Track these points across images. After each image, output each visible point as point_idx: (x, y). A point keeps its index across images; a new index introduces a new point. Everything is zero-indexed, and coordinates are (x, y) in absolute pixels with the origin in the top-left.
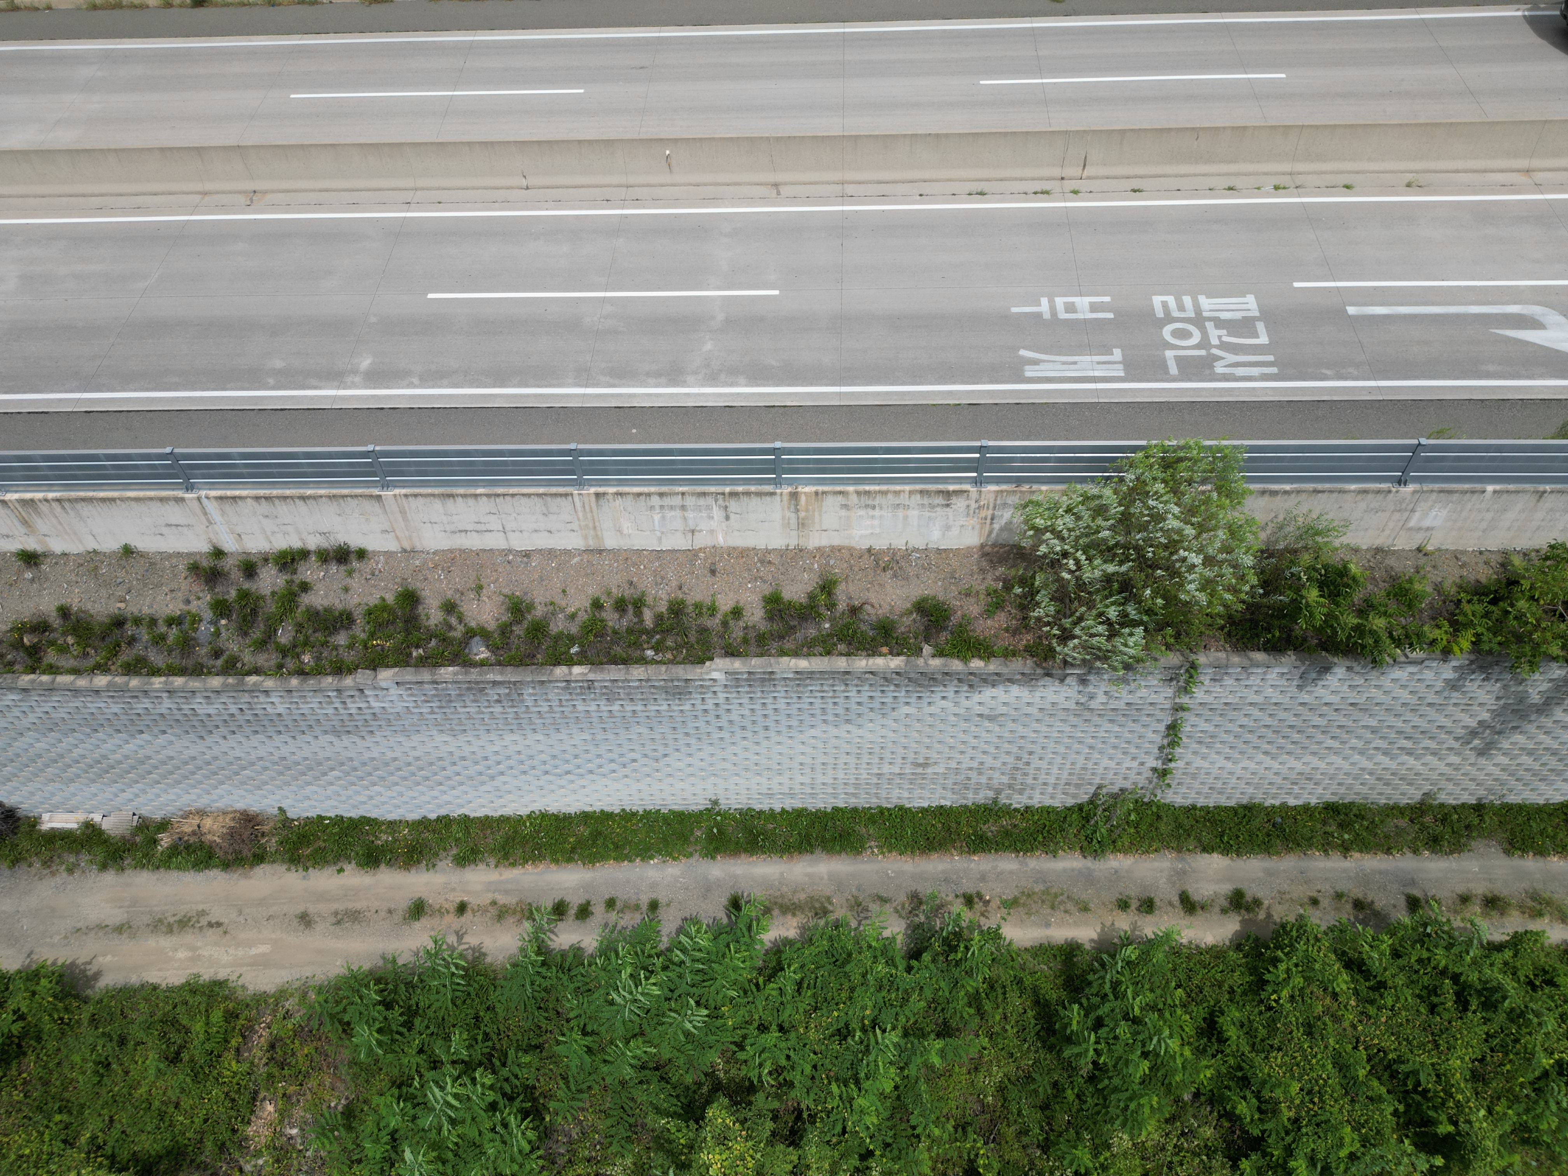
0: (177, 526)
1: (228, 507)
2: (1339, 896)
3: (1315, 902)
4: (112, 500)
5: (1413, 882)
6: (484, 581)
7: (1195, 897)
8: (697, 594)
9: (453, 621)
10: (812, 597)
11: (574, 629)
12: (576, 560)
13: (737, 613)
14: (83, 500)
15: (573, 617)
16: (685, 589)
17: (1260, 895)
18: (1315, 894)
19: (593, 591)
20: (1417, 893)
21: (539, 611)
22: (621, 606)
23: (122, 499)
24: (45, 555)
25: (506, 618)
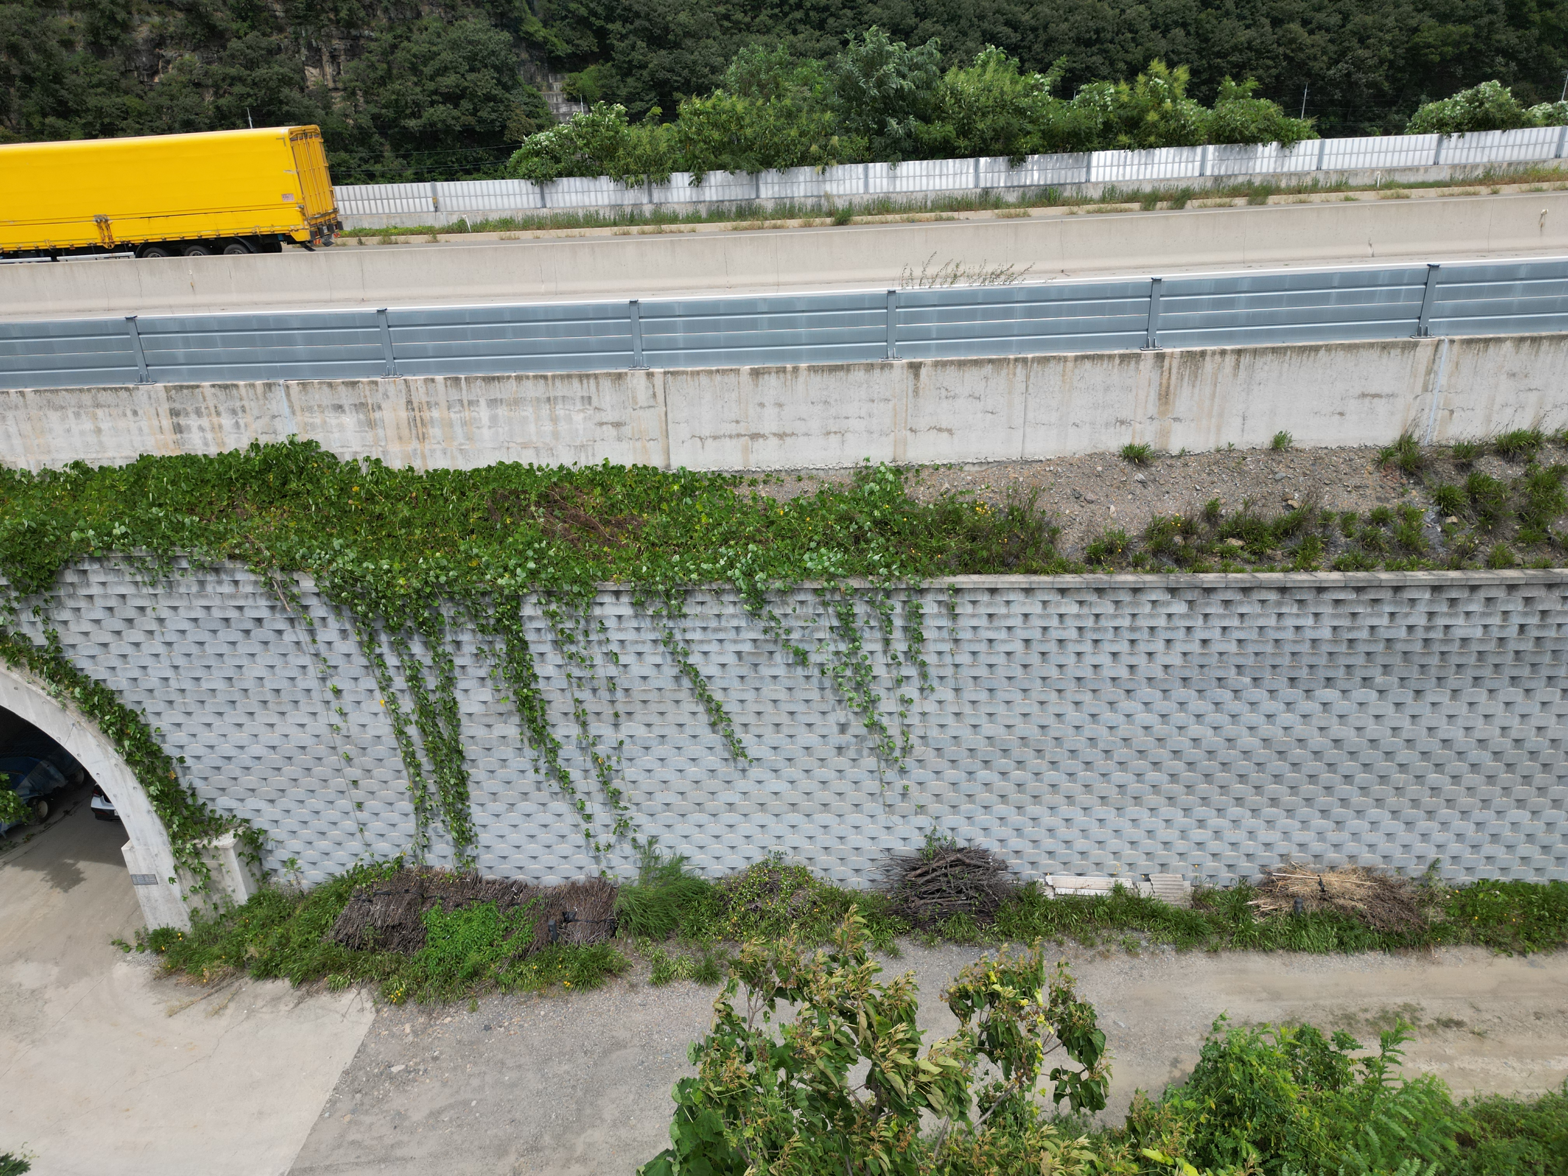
0: (1375, 396)
1: (1469, 358)
4: (1316, 349)
14: (1274, 350)
23: (1328, 348)
24: (1157, 456)
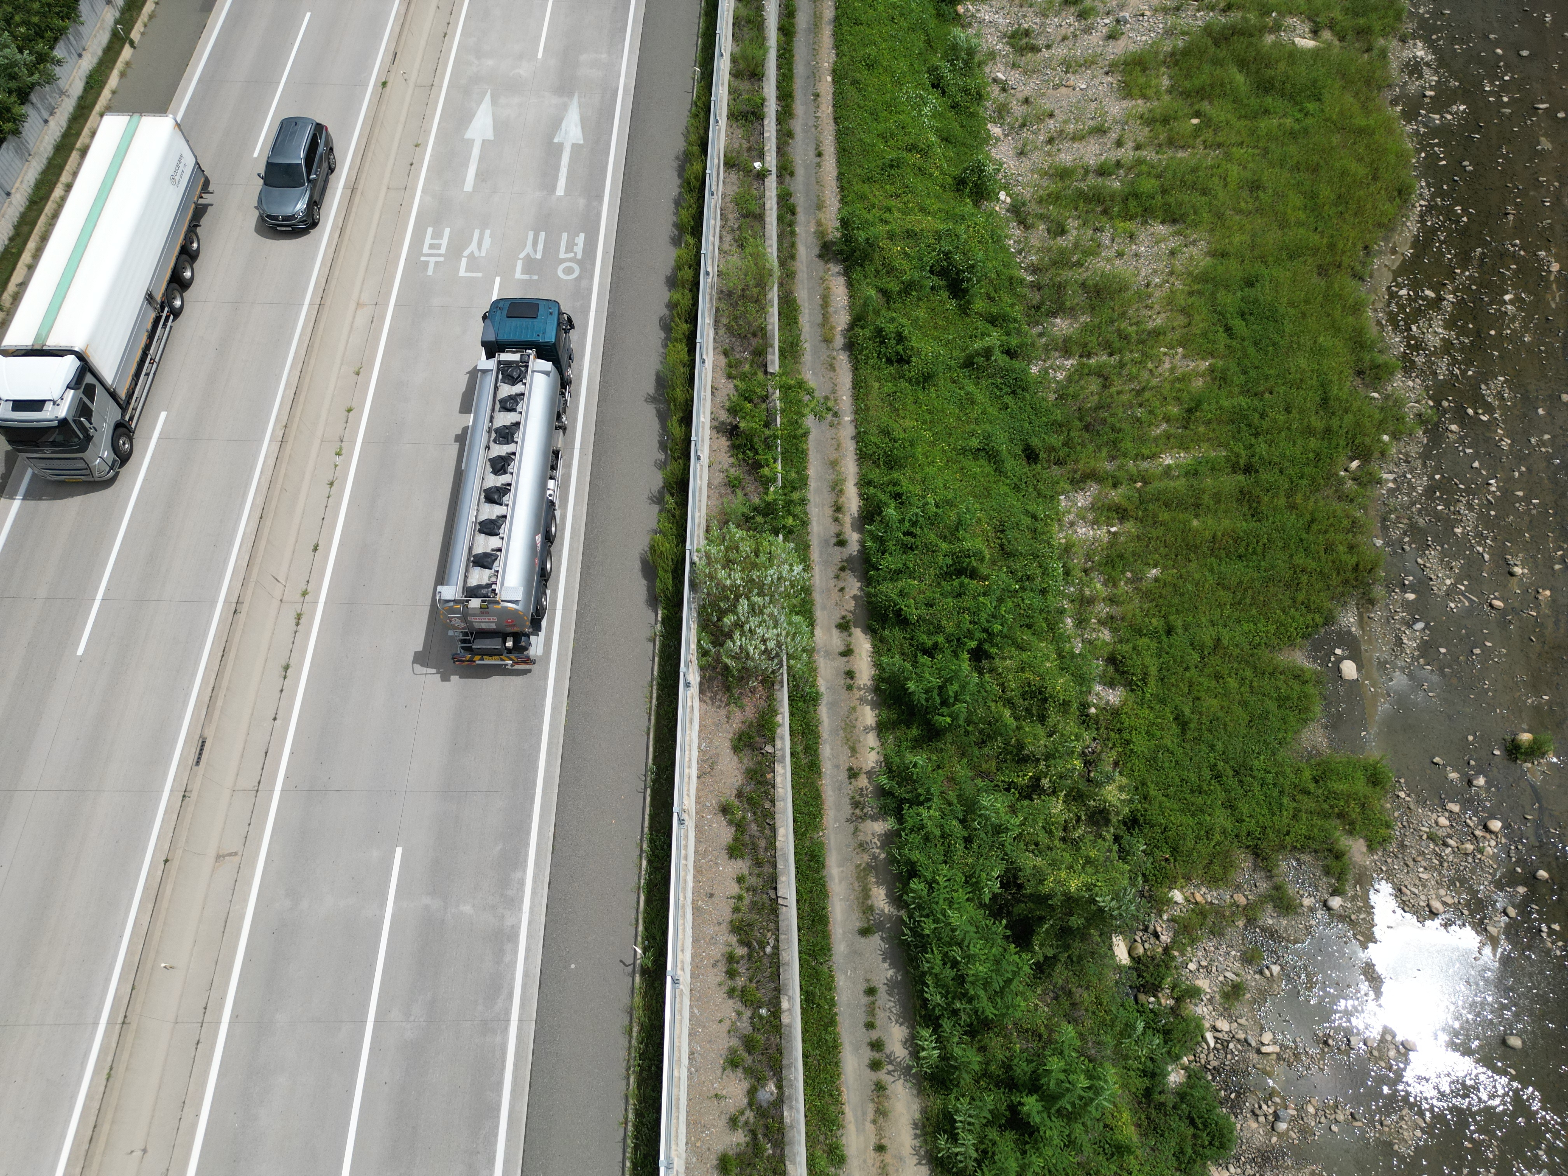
2: (837, 577)
3: (842, 590)
5: (826, 541)
6: (713, 1093)
7: (842, 648)
8: (725, 911)
9: (742, 1119)
10: (731, 823)
11: (748, 1013)
12: (696, 1011)
13: (740, 880)
15: (739, 1014)
16: (721, 920)
17: (839, 616)
18: (837, 588)
19: (720, 996)
20: (834, 540)
21: (735, 1042)
22: (731, 974)
25: (740, 1072)
